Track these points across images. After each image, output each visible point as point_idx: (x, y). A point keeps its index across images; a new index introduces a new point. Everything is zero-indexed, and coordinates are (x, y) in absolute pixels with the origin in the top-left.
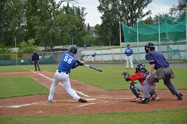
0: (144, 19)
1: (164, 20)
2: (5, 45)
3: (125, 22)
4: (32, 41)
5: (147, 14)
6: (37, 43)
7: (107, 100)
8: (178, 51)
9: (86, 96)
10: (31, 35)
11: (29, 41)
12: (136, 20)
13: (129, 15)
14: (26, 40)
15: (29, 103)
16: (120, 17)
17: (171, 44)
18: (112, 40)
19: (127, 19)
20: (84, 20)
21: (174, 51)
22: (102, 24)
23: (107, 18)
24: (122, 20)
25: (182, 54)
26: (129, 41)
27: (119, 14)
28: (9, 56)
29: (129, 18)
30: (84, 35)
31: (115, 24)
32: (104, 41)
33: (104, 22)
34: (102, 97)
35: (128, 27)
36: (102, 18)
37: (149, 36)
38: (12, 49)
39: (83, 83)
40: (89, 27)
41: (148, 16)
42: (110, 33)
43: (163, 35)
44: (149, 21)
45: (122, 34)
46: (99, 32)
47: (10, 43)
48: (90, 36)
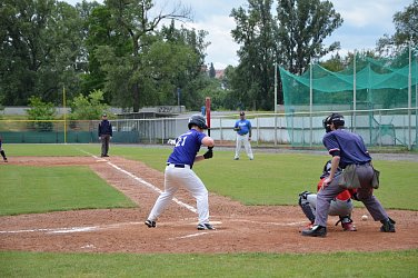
0: (325, 59)
1: (366, 63)
2: (43, 101)
3: (285, 63)
4: (98, 95)
5: (332, 49)
6: (107, 100)
7: (249, 225)
8: (392, 128)
10: (95, 83)
11: (91, 95)
12: (309, 61)
13: (295, 49)
14: (86, 94)
15: (86, 225)
16: (277, 54)
17: (377, 113)
18: (259, 99)
19: (290, 59)
20: (203, 57)
21: (383, 127)
22: (240, 67)
23: (251, 54)
24: (279, 61)
25: (399, 134)
26: (293, 103)
27: (275, 46)
28: (50, 124)
29: (294, 56)
30: (201, 86)
31: (265, 70)
32: (243, 100)
33: (244, 63)
34: (234, 218)
35: (291, 75)
36: (240, 54)
37: (333, 94)
38: (57, 109)
40: (213, 72)
41: (334, 53)
42: (255, 84)
43: (362, 93)
44: (335, 65)
45: (280, 88)
46: (232, 83)
47: (52, 97)
48: (215, 88)
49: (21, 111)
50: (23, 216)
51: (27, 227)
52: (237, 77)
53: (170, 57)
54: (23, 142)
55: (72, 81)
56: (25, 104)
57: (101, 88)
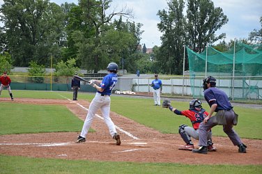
0: (216, 43)
1: (241, 47)
2: (38, 64)
3: (190, 45)
4: (72, 61)
5: (220, 37)
6: (78, 65)
7: (164, 146)
8: (257, 88)
9: (135, 138)
10: (71, 54)
11: (68, 61)
12: (206, 45)
13: (197, 37)
14: (65, 60)
15: (62, 142)
16: (186, 39)
17: (248, 78)
18: (173, 67)
19: (194, 43)
20: (139, 40)
21: (251, 88)
22: (162, 47)
23: (169, 39)
24: (187, 44)
26: (195, 71)
27: (184, 34)
28: (42, 79)
29: (197, 41)
30: (137, 58)
31: (178, 49)
32: (163, 68)
33: (165, 44)
34: (155, 141)
35: (194, 53)
36: (162, 39)
37: (220, 65)
38: (47, 69)
39: (132, 121)
40: (145, 49)
41: (222, 40)
42: (171, 58)
43: (239, 66)
44: (222, 47)
45: (186, 61)
46: (157, 57)
47: (44, 62)
48: (146, 60)
49: (24, 70)
50: (23, 135)
51: (25, 141)
52: (160, 53)
53: (118, 39)
54: (25, 89)
55: (56, 53)
56: (27, 66)
57: (75, 57)
